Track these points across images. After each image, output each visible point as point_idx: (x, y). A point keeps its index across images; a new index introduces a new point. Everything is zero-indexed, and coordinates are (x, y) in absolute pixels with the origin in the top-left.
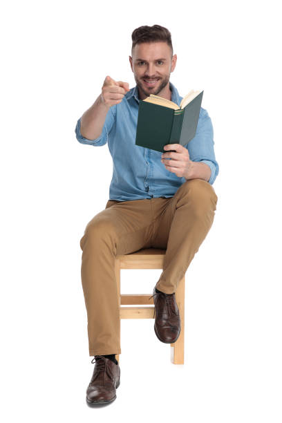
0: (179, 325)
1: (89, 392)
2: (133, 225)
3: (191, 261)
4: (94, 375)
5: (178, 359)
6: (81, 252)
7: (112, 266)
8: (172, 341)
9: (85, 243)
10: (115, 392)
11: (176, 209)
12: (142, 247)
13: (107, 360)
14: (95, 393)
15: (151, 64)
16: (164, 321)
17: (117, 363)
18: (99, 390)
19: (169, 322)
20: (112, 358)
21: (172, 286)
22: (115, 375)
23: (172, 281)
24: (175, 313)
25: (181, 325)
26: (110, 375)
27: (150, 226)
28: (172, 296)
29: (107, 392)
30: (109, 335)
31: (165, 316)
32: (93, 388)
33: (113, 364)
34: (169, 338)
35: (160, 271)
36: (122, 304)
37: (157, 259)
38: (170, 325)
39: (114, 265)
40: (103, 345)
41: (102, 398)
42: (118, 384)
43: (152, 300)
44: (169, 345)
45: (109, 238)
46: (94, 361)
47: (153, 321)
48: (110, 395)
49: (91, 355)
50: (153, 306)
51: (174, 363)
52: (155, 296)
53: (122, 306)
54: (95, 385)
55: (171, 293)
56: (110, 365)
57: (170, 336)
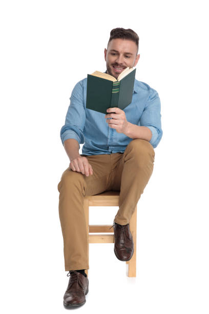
0: (132, 247)
1: (65, 297)
2: (97, 174)
3: (138, 201)
4: (69, 285)
5: (132, 273)
6: (59, 193)
7: (82, 204)
8: (127, 259)
9: (62, 187)
10: (85, 298)
11: (125, 162)
12: (104, 190)
13: (79, 273)
14: (70, 298)
15: (121, 55)
16: (121, 245)
17: (86, 276)
18: (73, 296)
19: (125, 245)
20: (83, 272)
21: (126, 219)
22: (85, 285)
23: (125, 215)
24: (129, 239)
25: (134, 248)
26: (81, 285)
27: (110, 174)
28: (127, 226)
29: (79, 298)
30: (79, 255)
31: (122, 241)
32: (68, 295)
33: (83, 277)
34: (125, 257)
35: (117, 208)
36: (90, 232)
37: (114, 199)
38: (126, 248)
39: (83, 203)
40: (75, 263)
41: (75, 302)
42: (87, 291)
43: (112, 229)
44: (125, 262)
45: (79, 183)
46: (69, 274)
47: (113, 245)
48: (81, 300)
49: (66, 271)
50: (113, 233)
51: (129, 276)
52: (114, 227)
53: (90, 234)
54: (69, 292)
55: (126, 224)
56: (81, 278)
57: (126, 256)
